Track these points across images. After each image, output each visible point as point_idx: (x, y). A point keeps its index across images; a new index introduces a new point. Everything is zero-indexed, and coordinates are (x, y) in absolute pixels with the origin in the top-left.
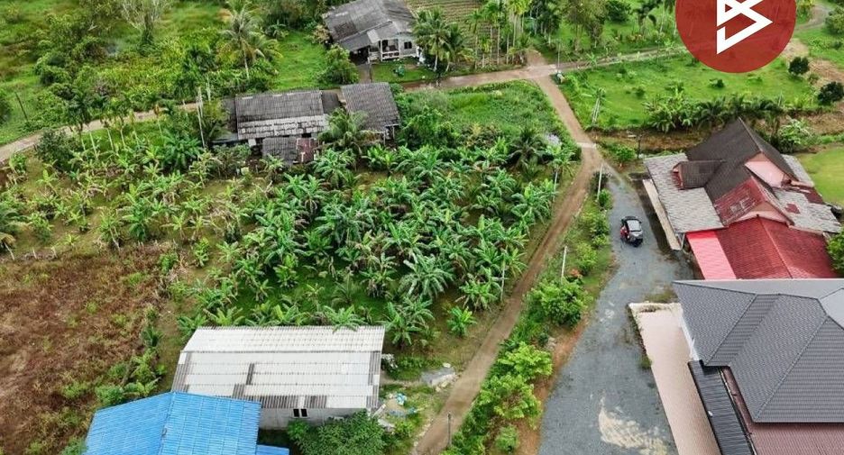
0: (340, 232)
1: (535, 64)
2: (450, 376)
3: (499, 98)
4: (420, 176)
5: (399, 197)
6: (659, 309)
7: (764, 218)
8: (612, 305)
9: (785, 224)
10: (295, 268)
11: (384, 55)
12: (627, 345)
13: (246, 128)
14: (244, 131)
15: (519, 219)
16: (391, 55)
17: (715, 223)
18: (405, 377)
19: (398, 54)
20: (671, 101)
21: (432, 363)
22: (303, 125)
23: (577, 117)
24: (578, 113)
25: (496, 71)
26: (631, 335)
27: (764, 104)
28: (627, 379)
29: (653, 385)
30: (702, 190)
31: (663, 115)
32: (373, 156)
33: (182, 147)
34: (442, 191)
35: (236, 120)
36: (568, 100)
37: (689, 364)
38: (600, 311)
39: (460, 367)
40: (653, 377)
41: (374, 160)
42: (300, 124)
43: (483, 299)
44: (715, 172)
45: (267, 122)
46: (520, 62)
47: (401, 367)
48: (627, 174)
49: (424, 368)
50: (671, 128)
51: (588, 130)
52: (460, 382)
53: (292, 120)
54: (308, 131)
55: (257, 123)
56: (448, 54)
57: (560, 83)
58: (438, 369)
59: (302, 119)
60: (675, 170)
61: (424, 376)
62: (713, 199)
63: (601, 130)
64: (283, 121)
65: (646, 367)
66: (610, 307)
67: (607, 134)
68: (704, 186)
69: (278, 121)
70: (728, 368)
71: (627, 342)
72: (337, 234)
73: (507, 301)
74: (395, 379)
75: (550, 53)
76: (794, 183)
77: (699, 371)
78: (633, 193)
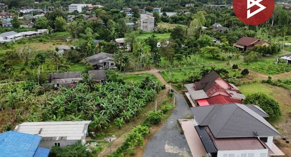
0: (81, 102)
1: (153, 69)
2: (114, 139)
3: (141, 76)
4: (110, 89)
5: (103, 93)
6: (188, 120)
7: (222, 95)
8: (172, 120)
9: (229, 97)
10: (63, 111)
11: (104, 67)
12: (176, 129)
13: (54, 81)
14: (53, 82)
15: (143, 98)
16: (106, 67)
17: (206, 97)
18: (98, 139)
19: (109, 67)
20: (194, 72)
21: (109, 135)
22: (74, 80)
23: (165, 80)
24: (165, 79)
25: (140, 71)
26: (178, 126)
27: (222, 69)
28: (176, 137)
29: (184, 138)
30: (203, 90)
31: (192, 77)
32: (96, 87)
33: (31, 84)
34: (118, 92)
35: (51, 79)
36: (162, 77)
37: (195, 127)
38: (168, 121)
39: (118, 136)
40: (184, 135)
41: (96, 88)
42: (73, 80)
43: (128, 117)
44: (206, 84)
45: (62, 79)
46: (148, 69)
47: (97, 136)
48: (180, 91)
49: (105, 136)
50: (195, 80)
51: (168, 82)
52: (117, 140)
53: (70, 79)
54: (75, 82)
55: (58, 80)
56: (124, 64)
57: (160, 73)
58: (110, 137)
59: (74, 79)
60: (194, 86)
61: (105, 138)
62: (205, 92)
63: (172, 82)
64: (67, 79)
65: (182, 133)
66: (172, 121)
67: (174, 83)
68: (203, 89)
69: (65, 79)
70: (208, 126)
71: (177, 128)
72: (80, 102)
73: (137, 120)
74: (94, 139)
75: (158, 67)
76: (232, 89)
77: (198, 128)
78: (182, 95)
